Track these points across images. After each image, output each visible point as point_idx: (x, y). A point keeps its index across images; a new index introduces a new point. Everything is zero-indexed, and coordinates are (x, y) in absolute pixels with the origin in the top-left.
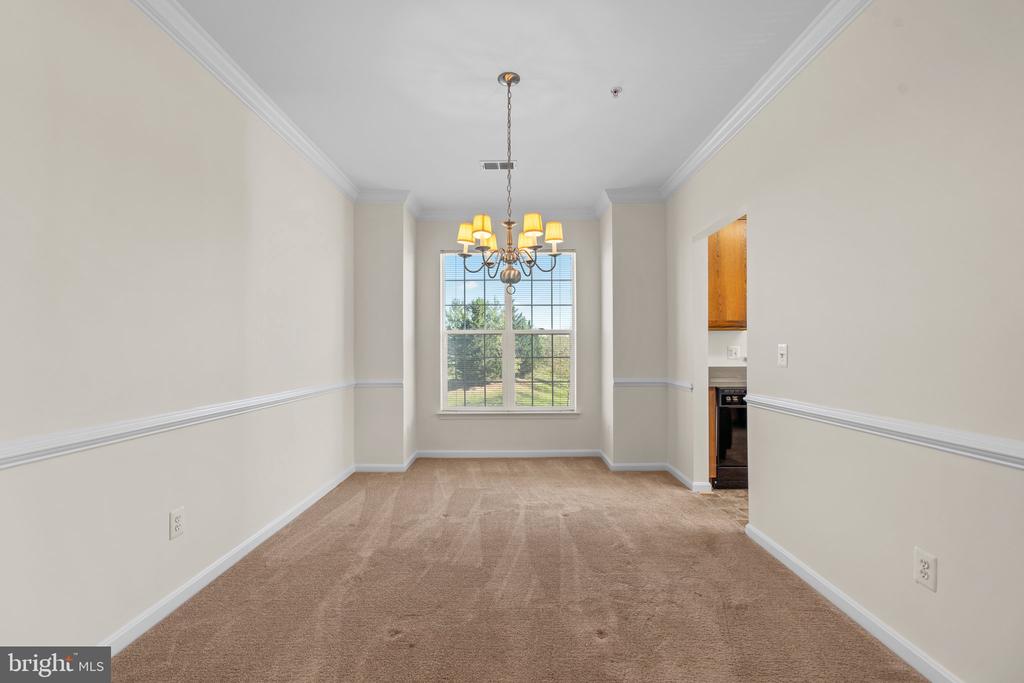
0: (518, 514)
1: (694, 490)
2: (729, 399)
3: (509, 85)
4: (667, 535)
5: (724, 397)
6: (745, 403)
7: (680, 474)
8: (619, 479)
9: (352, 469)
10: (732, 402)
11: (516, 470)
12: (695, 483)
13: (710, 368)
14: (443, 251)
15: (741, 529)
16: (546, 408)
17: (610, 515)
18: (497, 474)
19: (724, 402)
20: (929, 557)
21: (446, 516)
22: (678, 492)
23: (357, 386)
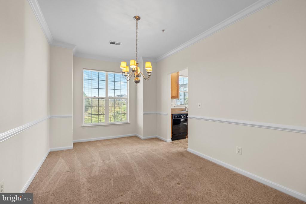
0: (127, 156)
1: (168, 142)
2: (175, 117)
3: (137, 20)
4: (171, 154)
5: (174, 116)
6: (187, 117)
7: (162, 138)
8: (147, 141)
9: (49, 151)
10: (176, 118)
11: (114, 143)
12: (168, 140)
13: (171, 109)
14: (84, 69)
15: (186, 150)
16: (120, 122)
17: (153, 152)
18: (109, 145)
19: (174, 118)
20: (240, 148)
21: (103, 161)
22: (164, 143)
23: (51, 118)
